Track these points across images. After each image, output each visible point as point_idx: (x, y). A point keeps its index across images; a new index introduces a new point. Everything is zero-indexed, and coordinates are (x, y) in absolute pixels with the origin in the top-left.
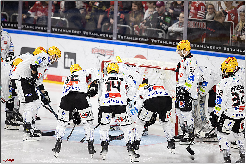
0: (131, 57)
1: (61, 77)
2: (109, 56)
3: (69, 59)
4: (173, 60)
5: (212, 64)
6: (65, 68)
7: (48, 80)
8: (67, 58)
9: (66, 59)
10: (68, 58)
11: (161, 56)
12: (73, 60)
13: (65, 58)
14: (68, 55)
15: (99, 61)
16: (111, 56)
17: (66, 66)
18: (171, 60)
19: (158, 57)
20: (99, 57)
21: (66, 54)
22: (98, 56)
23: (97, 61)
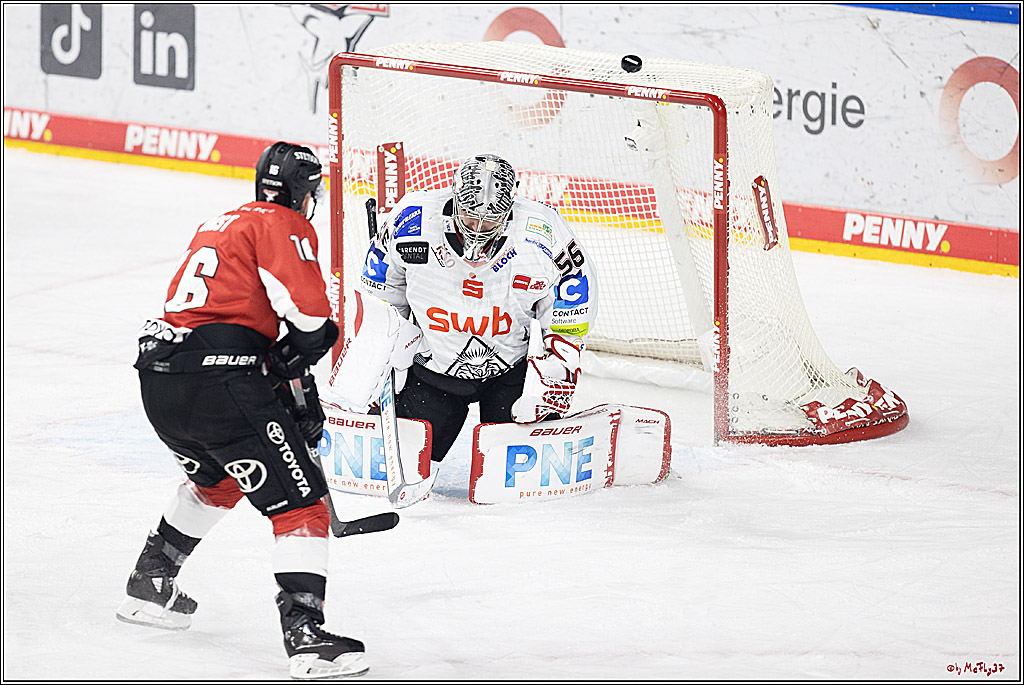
0: (477, 18)
1: (122, 128)
2: (365, 18)
3: (161, 36)
4: (693, 33)
5: (894, 53)
6: (140, 79)
7: (55, 141)
8: (148, 29)
9: (146, 37)
10: (154, 29)
11: (630, 15)
12: (178, 41)
13: (138, 29)
14: (154, 14)
15: (314, 39)
16: (373, 17)
17: (146, 68)
18: (685, 33)
19: (617, 20)
20: (311, 22)
21: (142, 12)
22: (309, 17)
23: (305, 43)
